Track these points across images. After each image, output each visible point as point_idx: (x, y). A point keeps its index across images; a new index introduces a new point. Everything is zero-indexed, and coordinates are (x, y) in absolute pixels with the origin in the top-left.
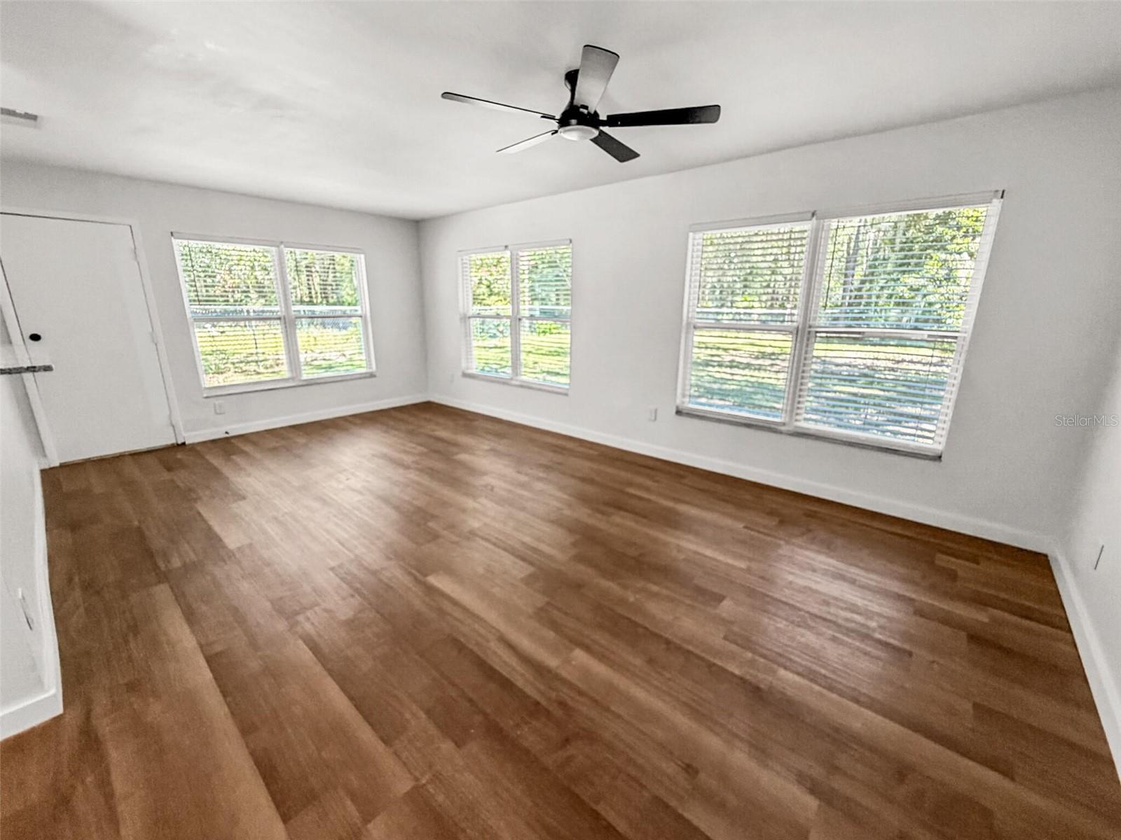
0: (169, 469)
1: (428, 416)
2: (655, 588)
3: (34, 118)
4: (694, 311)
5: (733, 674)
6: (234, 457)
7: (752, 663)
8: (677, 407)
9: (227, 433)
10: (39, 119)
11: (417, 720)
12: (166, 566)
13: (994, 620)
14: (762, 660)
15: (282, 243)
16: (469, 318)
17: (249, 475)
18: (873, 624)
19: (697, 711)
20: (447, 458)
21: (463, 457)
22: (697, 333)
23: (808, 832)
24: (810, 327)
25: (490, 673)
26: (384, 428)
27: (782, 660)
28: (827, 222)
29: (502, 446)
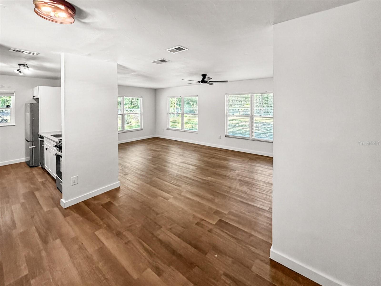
4: (228, 112)
8: (225, 135)
16: (169, 113)
22: (229, 117)
24: (253, 116)
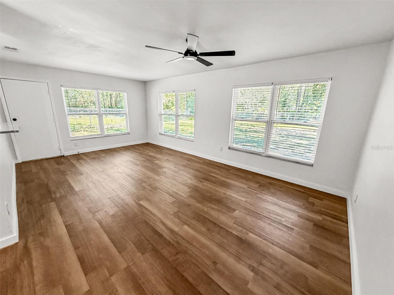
0: (58, 164)
1: (147, 148)
2: (214, 206)
3: (16, 49)
4: (234, 115)
5: (234, 235)
6: (80, 161)
7: (241, 231)
8: (229, 147)
9: (78, 152)
10: (17, 50)
11: (131, 246)
12: (55, 196)
13: (324, 219)
14: (244, 230)
15: (98, 89)
16: (162, 115)
17: (84, 167)
18: (283, 220)
19: (220, 245)
20: (152, 162)
21: (157, 162)
22: (236, 122)
23: (249, 282)
24: (272, 121)
25: (156, 232)
26: (132, 151)
27: (251, 230)
28: (277, 86)
29: (171, 158)
